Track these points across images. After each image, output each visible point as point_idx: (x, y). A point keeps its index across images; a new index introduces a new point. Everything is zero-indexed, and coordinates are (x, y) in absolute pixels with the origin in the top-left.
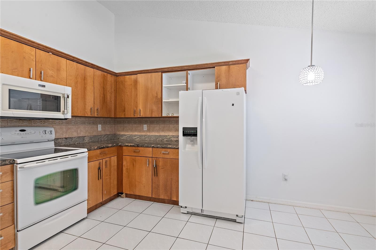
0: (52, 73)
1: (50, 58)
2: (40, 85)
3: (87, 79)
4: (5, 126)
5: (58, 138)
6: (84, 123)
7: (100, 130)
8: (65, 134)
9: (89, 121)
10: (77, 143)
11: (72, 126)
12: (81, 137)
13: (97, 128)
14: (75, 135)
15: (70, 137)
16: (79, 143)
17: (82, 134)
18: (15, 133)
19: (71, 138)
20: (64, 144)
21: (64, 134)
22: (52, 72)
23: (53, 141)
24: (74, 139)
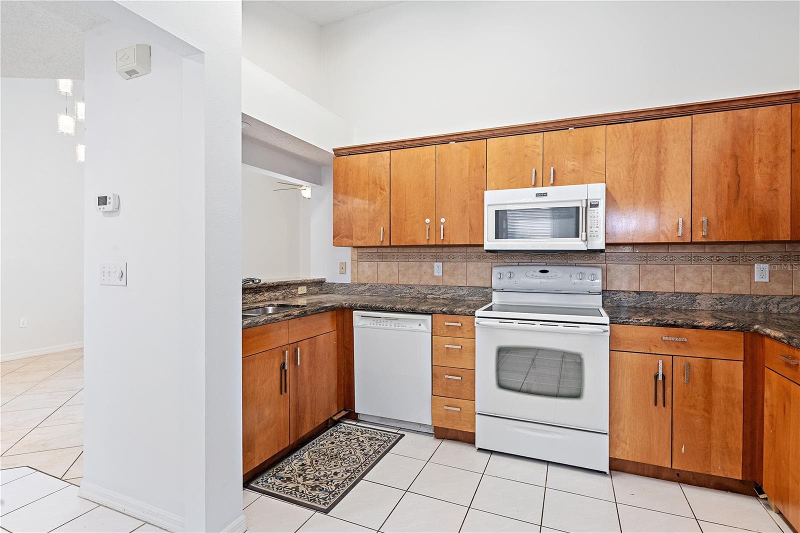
0: (573, 165)
1: (570, 138)
2: (538, 195)
3: (666, 149)
4: (528, 264)
5: (617, 291)
6: (698, 259)
7: (762, 280)
8: (636, 282)
9: (718, 255)
10: (669, 307)
11: (658, 266)
12: (683, 293)
13: (751, 273)
14: (665, 286)
15: (650, 292)
16: (677, 309)
17: (688, 288)
18: (533, 275)
19: (654, 294)
20: (633, 304)
21: (634, 283)
22: (572, 163)
23: (601, 296)
24: (660, 298)
